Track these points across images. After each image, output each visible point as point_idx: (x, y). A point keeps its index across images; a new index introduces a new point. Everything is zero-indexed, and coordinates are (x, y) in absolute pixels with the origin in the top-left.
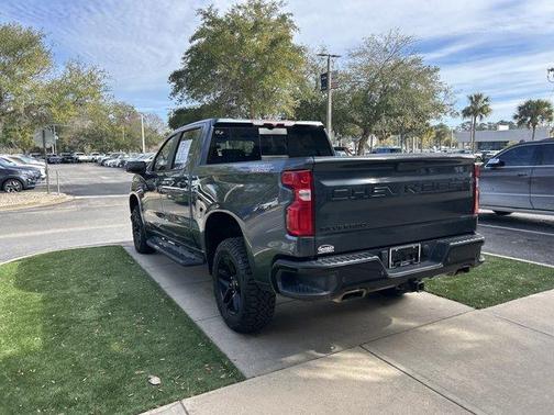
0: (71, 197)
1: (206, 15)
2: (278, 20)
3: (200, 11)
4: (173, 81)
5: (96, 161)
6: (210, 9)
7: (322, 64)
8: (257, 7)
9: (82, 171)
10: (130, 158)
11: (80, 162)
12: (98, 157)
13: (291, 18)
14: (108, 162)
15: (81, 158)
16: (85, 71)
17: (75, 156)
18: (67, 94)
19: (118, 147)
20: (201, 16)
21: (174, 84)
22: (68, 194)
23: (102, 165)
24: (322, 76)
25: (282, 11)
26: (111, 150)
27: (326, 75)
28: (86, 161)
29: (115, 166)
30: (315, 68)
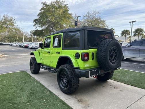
0: (4, 55)
1: (44, 4)
2: (64, 6)
3: (42, 3)
4: (34, 22)
5: (9, 45)
6: (45, 2)
7: (76, 19)
8: (58, 2)
9: (6, 47)
10: (19, 44)
11: (4, 45)
12: (10, 44)
13: (67, 6)
14: (13, 45)
15: (5, 44)
16: (9, 18)
17: (3, 43)
18: (3, 24)
19: (16, 41)
20: (42, 4)
21: (35, 23)
22: (3, 54)
23: (11, 46)
24: (76, 22)
25: (65, 4)
26: (14, 41)
27: (77, 21)
28: (6, 45)
29: (15, 46)
30: (74, 19)
